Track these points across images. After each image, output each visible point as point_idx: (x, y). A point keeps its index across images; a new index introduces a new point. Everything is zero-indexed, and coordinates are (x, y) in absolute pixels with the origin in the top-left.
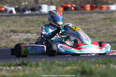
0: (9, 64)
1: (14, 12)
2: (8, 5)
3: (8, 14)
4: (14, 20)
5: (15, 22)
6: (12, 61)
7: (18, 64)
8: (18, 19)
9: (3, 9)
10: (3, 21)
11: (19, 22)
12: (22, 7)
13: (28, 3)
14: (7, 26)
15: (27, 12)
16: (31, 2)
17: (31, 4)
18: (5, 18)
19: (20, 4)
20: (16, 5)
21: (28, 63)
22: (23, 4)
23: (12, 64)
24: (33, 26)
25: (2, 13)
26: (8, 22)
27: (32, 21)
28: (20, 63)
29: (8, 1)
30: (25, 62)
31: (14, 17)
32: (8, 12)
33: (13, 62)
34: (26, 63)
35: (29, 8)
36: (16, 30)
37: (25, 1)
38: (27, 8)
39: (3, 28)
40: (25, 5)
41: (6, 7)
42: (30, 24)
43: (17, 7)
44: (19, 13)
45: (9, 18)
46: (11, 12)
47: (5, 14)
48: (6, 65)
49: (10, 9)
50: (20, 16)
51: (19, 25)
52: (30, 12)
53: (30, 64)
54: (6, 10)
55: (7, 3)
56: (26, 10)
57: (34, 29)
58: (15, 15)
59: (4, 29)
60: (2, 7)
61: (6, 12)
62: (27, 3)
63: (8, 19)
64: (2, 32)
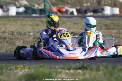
0: (68, 67)
1: (75, 13)
2: (69, 6)
3: (68, 15)
4: (75, 22)
5: (75, 24)
6: (71, 64)
7: (78, 67)
8: (79, 20)
9: (64, 10)
10: (64, 23)
11: (80, 24)
12: (84, 9)
13: (91, 4)
14: (67, 28)
15: (89, 14)
16: (93, 3)
17: (94, 5)
18: (65, 19)
19: (81, 5)
20: (77, 6)
21: (89, 66)
22: (85, 5)
23: (72, 67)
25: (62, 14)
26: (69, 23)
28: (80, 67)
29: (69, 2)
30: (85, 65)
31: (75, 18)
32: (69, 13)
33: (73, 65)
34: (87, 66)
35: (91, 9)
36: (77, 33)
37: (87, 2)
38: (89, 9)
40: (87, 6)
41: (67, 8)
43: (78, 8)
44: (80, 15)
45: (70, 19)
46: (72, 13)
47: (66, 15)
48: (66, 68)
49: (71, 10)
50: (81, 17)
51: (80, 27)
52: (92, 14)
53: (90, 68)
54: (67, 11)
55: (68, 4)
56: (87, 12)
60: (63, 8)
61: (67, 14)
62: (89, 4)
63: (69, 21)
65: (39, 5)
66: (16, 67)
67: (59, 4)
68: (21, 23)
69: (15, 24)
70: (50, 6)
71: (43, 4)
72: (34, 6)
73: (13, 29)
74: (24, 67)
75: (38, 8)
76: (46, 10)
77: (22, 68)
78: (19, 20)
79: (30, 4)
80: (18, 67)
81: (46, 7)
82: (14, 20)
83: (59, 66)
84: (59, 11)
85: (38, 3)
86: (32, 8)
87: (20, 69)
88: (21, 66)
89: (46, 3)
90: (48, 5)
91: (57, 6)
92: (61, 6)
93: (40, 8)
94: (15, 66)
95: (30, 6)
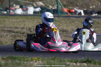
1: (83, 14)
2: (78, 8)
3: (77, 15)
4: (82, 21)
7: (83, 61)
9: (73, 11)
10: (73, 22)
12: (90, 10)
13: (96, 6)
14: (75, 26)
15: (94, 15)
16: (98, 6)
17: (98, 8)
18: (74, 19)
19: (88, 7)
20: (85, 8)
21: (93, 60)
22: (91, 7)
24: (98, 27)
25: (72, 14)
26: (77, 22)
27: (98, 23)
29: (78, 4)
30: (90, 59)
32: (77, 13)
33: (79, 59)
34: (91, 60)
35: (96, 11)
37: (93, 5)
38: (94, 11)
39: (72, 27)
40: (93, 8)
41: (76, 9)
42: (96, 25)
43: (85, 9)
44: (87, 15)
45: (78, 19)
46: (80, 13)
47: (75, 15)
48: (73, 61)
49: (79, 11)
52: (97, 14)
55: (77, 6)
56: (93, 13)
57: (99, 30)
58: (83, 17)
59: (72, 29)
60: (73, 9)
62: (94, 7)
63: (77, 20)
64: (71, 31)
65: (53, 6)
66: (32, 59)
67: (69, 5)
68: (37, 21)
69: (32, 21)
70: (62, 7)
71: (56, 5)
72: (49, 7)
73: (31, 25)
74: (39, 59)
75: (52, 8)
76: (59, 10)
77: (37, 59)
78: (36, 19)
79: (45, 5)
80: (33, 58)
81: (59, 8)
82: (31, 18)
83: (67, 59)
84: (69, 11)
85: (52, 4)
86: (46, 8)
87: (35, 60)
88: (36, 58)
89: (59, 5)
90: (60, 6)
91: (67, 7)
92: (71, 8)
93: (54, 8)
94: (30, 58)
95: (46, 7)
